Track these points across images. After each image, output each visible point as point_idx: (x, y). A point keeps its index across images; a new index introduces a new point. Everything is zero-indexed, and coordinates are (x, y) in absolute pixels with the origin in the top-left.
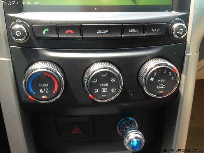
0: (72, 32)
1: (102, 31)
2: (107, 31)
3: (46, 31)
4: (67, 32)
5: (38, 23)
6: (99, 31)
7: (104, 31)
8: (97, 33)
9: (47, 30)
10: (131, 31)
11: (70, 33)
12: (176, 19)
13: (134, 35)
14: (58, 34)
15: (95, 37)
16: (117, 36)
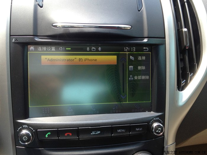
0: (71, 134)
1: (95, 132)
2: (99, 132)
4: (66, 134)
5: (42, 128)
6: (93, 132)
7: (97, 132)
8: (91, 134)
9: (49, 133)
10: (119, 131)
12: (154, 119)
13: (121, 134)
14: (58, 136)
15: (90, 137)
16: (108, 136)
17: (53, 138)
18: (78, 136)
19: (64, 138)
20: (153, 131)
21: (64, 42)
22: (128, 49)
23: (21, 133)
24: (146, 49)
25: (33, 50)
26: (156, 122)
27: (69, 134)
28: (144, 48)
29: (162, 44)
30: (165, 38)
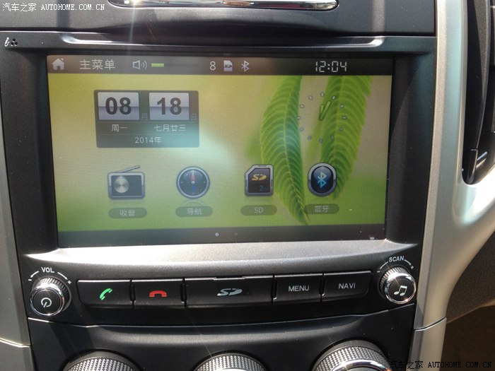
0: (164, 294)
1: (229, 292)
2: (239, 291)
3: (107, 293)
4: (152, 295)
5: (90, 276)
6: (222, 291)
7: (234, 291)
8: (219, 295)
9: (109, 290)
10: (294, 289)
11: (158, 296)
12: (391, 260)
13: (299, 298)
14: (133, 297)
16: (263, 301)
17: (118, 303)
18: (184, 297)
19: (148, 303)
20: (386, 289)
22: (327, 66)
23: (38, 287)
25: (62, 68)
26: (396, 267)
27: (160, 294)
29: (425, 53)
30: (434, 34)
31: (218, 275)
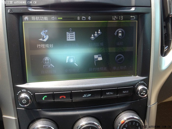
0: (65, 97)
1: (87, 95)
2: (90, 95)
3: (45, 97)
4: (61, 97)
5: (39, 92)
6: (84, 95)
7: (88, 95)
8: (83, 96)
10: (108, 93)
12: (139, 82)
13: (110, 96)
14: (54, 99)
15: (82, 99)
16: (98, 98)
17: (49, 101)
18: (71, 98)
19: (59, 100)
20: (138, 93)
21: (56, 12)
22: (116, 18)
23: (21, 97)
24: (133, 18)
25: (28, 20)
26: (141, 85)
27: (63, 97)
28: (131, 17)
29: (148, 13)
30: (150, 7)
31: (83, 90)
